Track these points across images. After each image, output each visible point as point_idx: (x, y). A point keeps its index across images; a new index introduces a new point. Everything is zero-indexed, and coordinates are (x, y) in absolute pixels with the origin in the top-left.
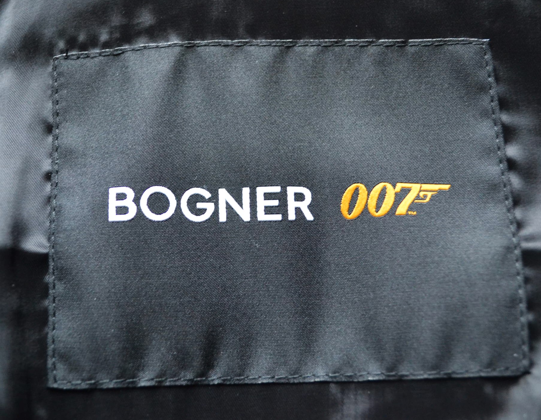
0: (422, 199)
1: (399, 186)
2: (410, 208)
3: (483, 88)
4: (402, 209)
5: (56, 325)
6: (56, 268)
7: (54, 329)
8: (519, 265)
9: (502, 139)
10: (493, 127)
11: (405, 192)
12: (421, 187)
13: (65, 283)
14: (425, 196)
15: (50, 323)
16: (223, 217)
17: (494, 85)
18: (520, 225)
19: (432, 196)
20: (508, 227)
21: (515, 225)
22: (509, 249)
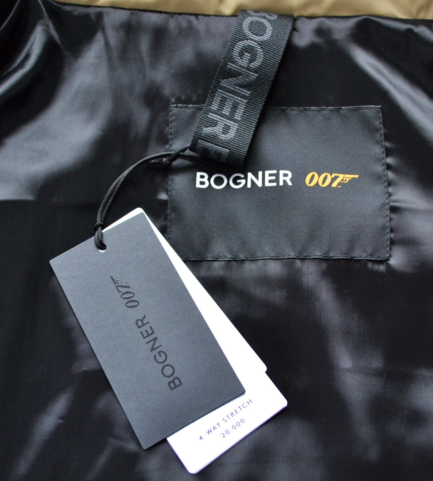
0: (344, 181)
1: (334, 175)
2: (339, 184)
3: (377, 130)
4: (334, 185)
5: (171, 232)
6: (171, 207)
7: (169, 234)
8: (388, 212)
9: (385, 155)
10: (381, 149)
11: (336, 178)
12: (344, 176)
13: (175, 214)
14: (346, 180)
15: (168, 232)
16: (249, 185)
17: (383, 128)
18: (390, 195)
19: (349, 180)
20: (385, 195)
21: (388, 194)
22: (384, 205)
